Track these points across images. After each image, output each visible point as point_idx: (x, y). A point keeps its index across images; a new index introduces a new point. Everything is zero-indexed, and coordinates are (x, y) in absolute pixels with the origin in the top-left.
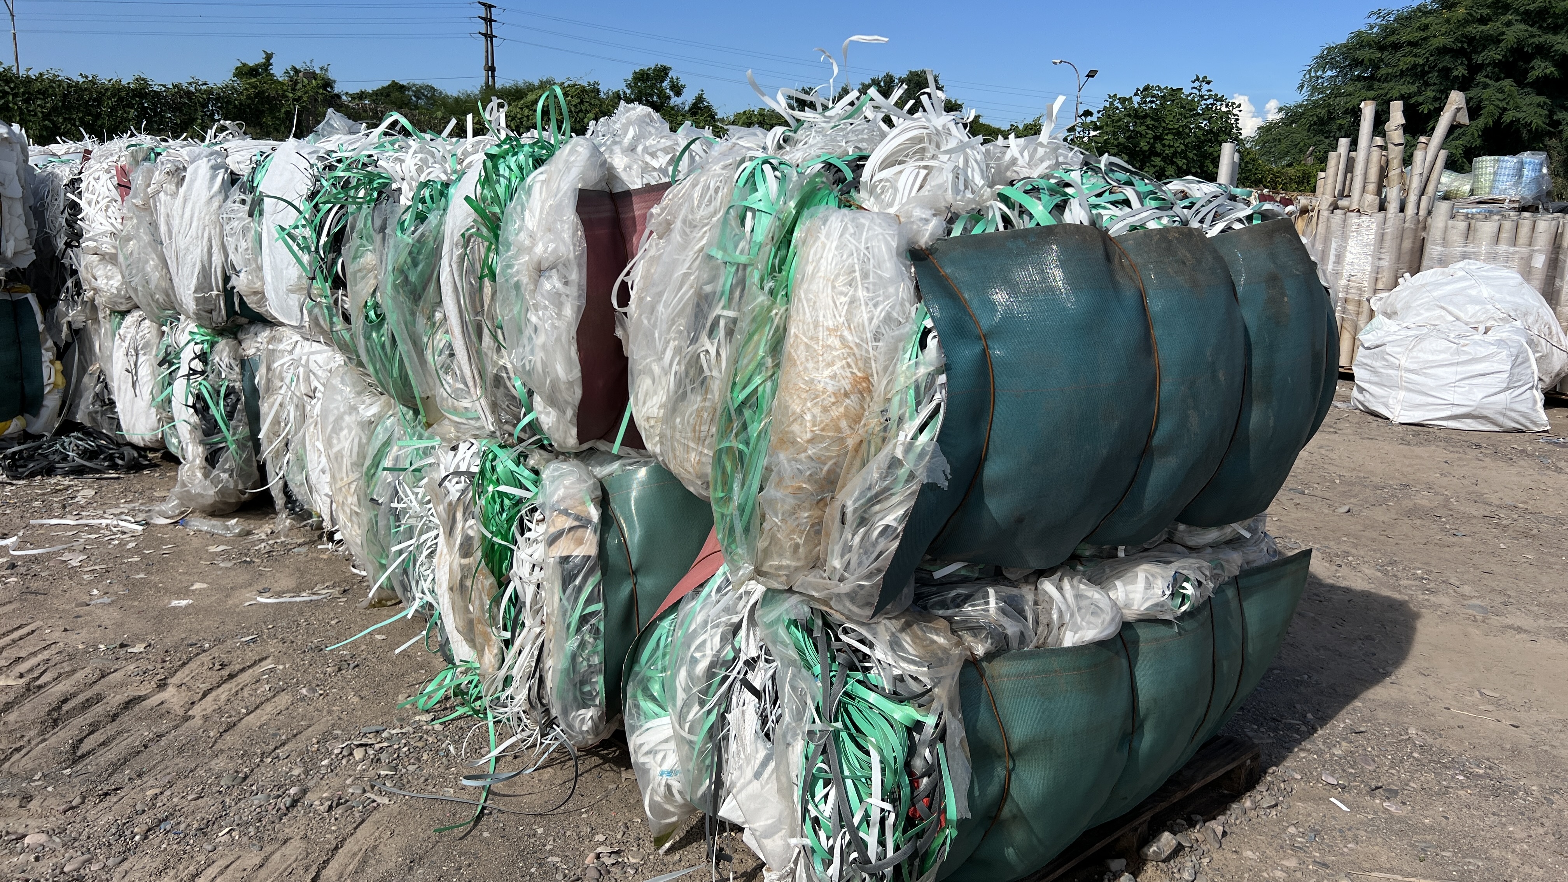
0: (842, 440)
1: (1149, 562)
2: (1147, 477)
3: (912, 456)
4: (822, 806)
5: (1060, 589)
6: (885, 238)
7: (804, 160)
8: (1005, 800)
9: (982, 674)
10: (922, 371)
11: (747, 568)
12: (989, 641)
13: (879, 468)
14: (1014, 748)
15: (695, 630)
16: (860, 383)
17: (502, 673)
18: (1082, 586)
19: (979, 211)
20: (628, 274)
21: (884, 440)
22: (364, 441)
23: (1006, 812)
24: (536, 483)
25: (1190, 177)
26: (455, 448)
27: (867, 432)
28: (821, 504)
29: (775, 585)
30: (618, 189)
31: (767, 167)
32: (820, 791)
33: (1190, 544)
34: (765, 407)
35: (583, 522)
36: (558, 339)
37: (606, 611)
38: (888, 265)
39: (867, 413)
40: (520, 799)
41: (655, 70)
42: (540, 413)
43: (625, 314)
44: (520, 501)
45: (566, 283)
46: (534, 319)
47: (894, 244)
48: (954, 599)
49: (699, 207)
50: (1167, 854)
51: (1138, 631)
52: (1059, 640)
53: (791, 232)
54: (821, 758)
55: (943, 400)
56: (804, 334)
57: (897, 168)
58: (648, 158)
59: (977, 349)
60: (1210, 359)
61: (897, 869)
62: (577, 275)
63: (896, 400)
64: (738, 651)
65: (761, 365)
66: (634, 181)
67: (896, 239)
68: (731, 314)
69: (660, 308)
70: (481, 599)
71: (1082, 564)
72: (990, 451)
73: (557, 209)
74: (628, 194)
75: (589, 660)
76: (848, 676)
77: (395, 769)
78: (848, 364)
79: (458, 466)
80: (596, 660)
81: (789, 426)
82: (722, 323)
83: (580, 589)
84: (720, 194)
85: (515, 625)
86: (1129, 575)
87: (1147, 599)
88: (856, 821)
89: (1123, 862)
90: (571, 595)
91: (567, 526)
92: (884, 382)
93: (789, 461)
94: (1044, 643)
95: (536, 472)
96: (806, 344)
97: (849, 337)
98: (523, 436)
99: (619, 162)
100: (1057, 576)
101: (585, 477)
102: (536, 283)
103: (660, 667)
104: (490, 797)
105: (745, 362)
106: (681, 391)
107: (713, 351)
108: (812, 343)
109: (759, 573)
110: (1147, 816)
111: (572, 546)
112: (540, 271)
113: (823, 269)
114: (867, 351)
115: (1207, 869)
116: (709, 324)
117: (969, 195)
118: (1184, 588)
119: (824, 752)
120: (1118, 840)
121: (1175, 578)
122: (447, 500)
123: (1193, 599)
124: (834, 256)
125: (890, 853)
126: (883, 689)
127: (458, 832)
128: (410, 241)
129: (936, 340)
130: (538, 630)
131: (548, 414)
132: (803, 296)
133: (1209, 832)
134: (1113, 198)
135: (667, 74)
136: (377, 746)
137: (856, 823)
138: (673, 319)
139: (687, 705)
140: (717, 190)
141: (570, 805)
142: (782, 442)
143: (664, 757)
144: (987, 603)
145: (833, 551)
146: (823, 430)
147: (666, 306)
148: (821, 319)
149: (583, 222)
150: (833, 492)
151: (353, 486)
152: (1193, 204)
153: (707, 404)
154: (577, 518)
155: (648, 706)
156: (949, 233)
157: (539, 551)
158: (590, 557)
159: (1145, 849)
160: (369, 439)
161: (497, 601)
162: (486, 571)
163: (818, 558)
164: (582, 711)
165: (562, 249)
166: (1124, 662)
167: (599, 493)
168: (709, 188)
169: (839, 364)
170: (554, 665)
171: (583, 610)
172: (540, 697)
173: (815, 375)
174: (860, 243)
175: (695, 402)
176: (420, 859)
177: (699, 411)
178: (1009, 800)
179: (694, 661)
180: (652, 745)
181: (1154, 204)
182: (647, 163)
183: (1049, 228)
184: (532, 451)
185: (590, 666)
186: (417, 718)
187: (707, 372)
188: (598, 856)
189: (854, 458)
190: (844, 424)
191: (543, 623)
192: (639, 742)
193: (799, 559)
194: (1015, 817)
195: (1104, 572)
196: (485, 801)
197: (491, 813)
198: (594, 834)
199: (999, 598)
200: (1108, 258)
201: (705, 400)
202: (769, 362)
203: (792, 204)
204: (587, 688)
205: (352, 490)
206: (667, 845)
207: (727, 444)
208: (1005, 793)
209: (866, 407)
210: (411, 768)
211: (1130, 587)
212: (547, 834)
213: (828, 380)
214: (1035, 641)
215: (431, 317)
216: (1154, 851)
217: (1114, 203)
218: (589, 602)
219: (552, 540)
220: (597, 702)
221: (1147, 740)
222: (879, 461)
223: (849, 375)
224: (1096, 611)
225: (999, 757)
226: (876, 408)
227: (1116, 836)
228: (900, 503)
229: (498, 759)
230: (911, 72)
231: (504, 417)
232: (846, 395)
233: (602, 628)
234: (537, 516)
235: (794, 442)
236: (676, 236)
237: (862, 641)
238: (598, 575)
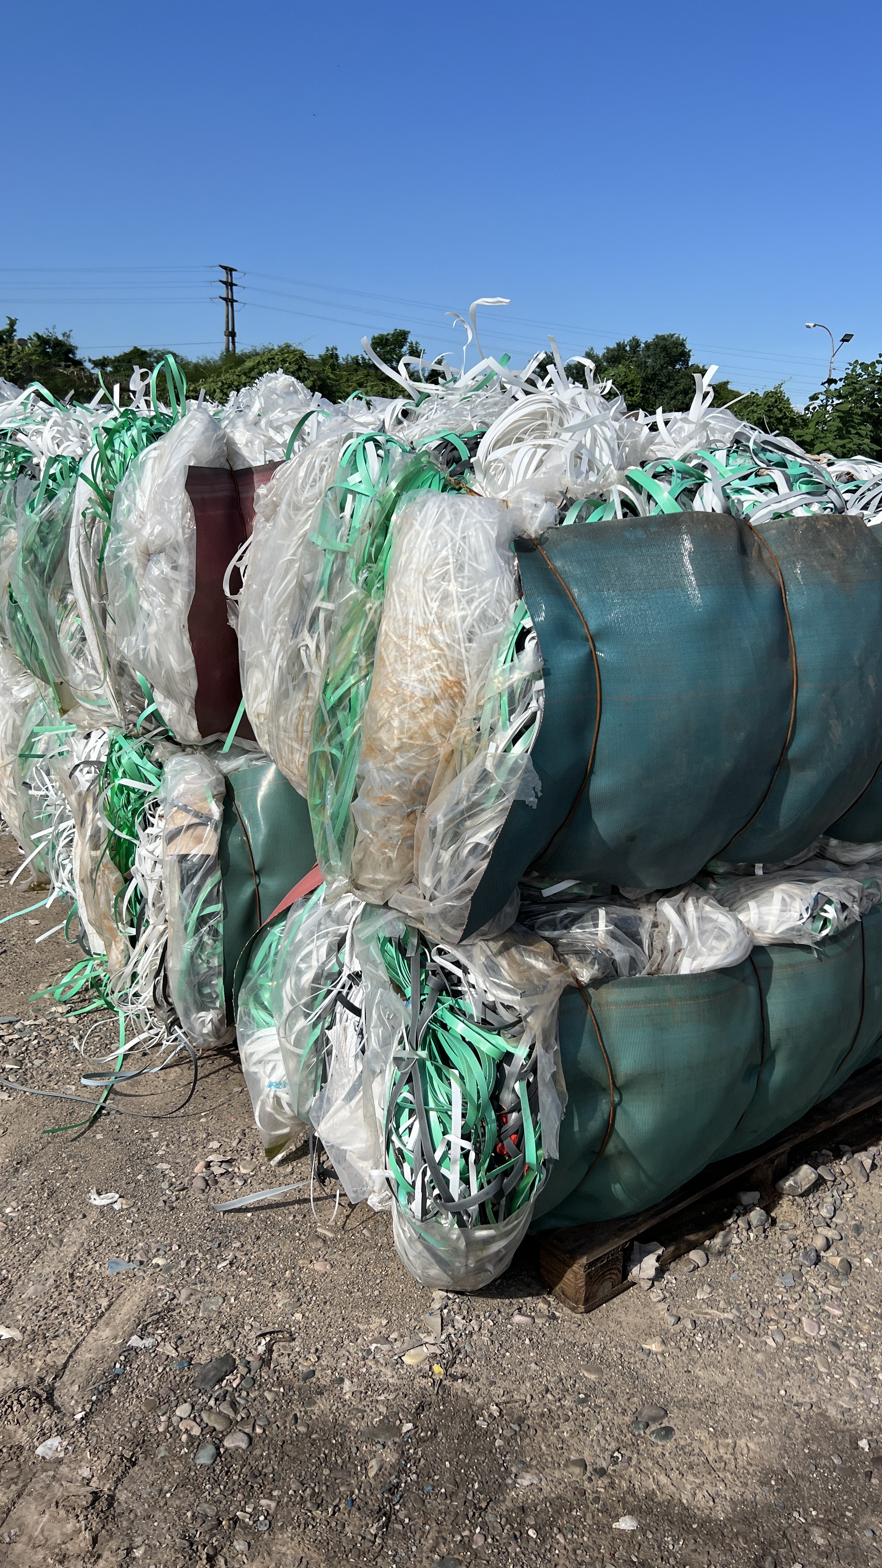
0: (433, 749)
1: (788, 881)
2: (782, 792)
3: (505, 770)
4: (405, 1138)
5: (680, 911)
6: (483, 526)
7: (422, 436)
8: (610, 1136)
9: (587, 1001)
10: (517, 676)
11: (343, 881)
12: (596, 967)
13: (468, 782)
14: (620, 1081)
15: (301, 941)
16: (451, 688)
17: (129, 970)
18: (707, 908)
19: (601, 495)
20: (240, 558)
21: (476, 749)
22: (18, 722)
23: (611, 1147)
24: (159, 776)
25: (859, 457)
26: (88, 736)
27: (458, 741)
28: (412, 817)
29: (373, 900)
30: (239, 466)
31: (370, 446)
32: (405, 1122)
33: (843, 860)
34: (359, 711)
35: (204, 820)
36: (168, 628)
37: (225, 911)
38: (485, 557)
39: (458, 720)
40: (141, 1099)
41: (393, 335)
42: (160, 704)
43: (237, 602)
44: (142, 795)
45: (175, 568)
46: (146, 606)
47: (494, 534)
48: (562, 919)
49: (303, 487)
50: (804, 1189)
51: (772, 956)
52: (675, 967)
53: (388, 518)
54: (407, 1087)
55: (539, 708)
56: (395, 632)
57: (513, 447)
58: (272, 433)
59: (582, 652)
60: (857, 664)
61: (482, 1206)
62: (186, 560)
63: (488, 707)
64: (341, 965)
65: (353, 664)
66: (255, 458)
67: (496, 528)
68: (330, 606)
69: (266, 597)
70: (107, 894)
71: (715, 882)
72: (597, 763)
73: (166, 487)
74: (249, 472)
75: (208, 962)
76: (439, 1001)
77: (21, 1063)
78: (438, 666)
79: (89, 755)
80: (215, 962)
81: (376, 732)
82: (322, 615)
83: (198, 889)
84: (325, 474)
85: (138, 921)
86: (765, 895)
87: (783, 922)
88: (437, 1156)
89: (756, 1195)
90: (188, 895)
91: (185, 823)
92: (477, 687)
93: (379, 769)
94: (658, 969)
95: (160, 766)
96: (395, 643)
97: (440, 638)
98: (148, 726)
99: (240, 437)
100: (679, 897)
101: (207, 772)
102: (145, 567)
103: (270, 975)
104: (112, 1096)
105: (338, 660)
106: (283, 688)
107: (312, 647)
108: (401, 642)
109: (356, 886)
110: (786, 1147)
111: (191, 845)
112: (148, 555)
113: (415, 560)
114: (460, 653)
115: (849, 1205)
116: (309, 617)
117: (593, 478)
118: (825, 911)
119: (410, 1080)
120: (752, 1171)
121: (816, 900)
122: (78, 790)
123: (835, 924)
124: (427, 545)
125: (474, 1190)
126: (472, 1016)
127: (71, 1133)
128: (37, 519)
129: (535, 641)
130: (162, 928)
131: (167, 705)
132: (394, 589)
133: (856, 1165)
134: (759, 481)
135: (405, 339)
136: (7, 1039)
137: (437, 1159)
138: (279, 609)
139: (291, 1018)
140: (322, 471)
141: (190, 1108)
142: (371, 749)
143: (274, 1068)
144: (596, 925)
145: (423, 869)
146: (411, 738)
147: (271, 595)
148: (411, 616)
149: (194, 501)
150: (425, 804)
151: (9, 769)
152: (859, 487)
153: (309, 703)
154: (197, 814)
155: (259, 1014)
156: (562, 521)
157: (159, 847)
158: (208, 856)
159: (781, 1183)
160: (24, 720)
161: (121, 895)
162: (111, 865)
163: (412, 874)
164: (203, 1014)
165: (170, 532)
166: (752, 990)
167: (222, 789)
168: (313, 467)
169: (429, 666)
170: (176, 965)
171: (202, 909)
172: (166, 996)
173: (404, 678)
174: (455, 532)
175: (298, 700)
176: (28, 1160)
177: (301, 710)
178: (614, 1137)
179: (299, 973)
180: (261, 1055)
181: (804, 488)
182: (271, 439)
183: (674, 517)
184: (156, 742)
185: (210, 968)
186: (53, 1009)
187: (307, 669)
188: (208, 1165)
189: (445, 769)
190: (433, 732)
191: (166, 921)
192: (249, 1051)
193: (394, 874)
194: (621, 1153)
195: (738, 891)
196: (105, 1101)
197: (108, 1114)
198: (209, 1141)
199: (610, 921)
200: (743, 549)
201: (307, 698)
202: (363, 660)
203: (394, 485)
204: (207, 991)
205: (8, 773)
206: (279, 1157)
207: (321, 749)
208: (609, 1128)
209: (458, 714)
210: (37, 1062)
211: (764, 909)
212: (161, 1138)
213: (416, 684)
214: (647, 967)
215: (62, 599)
216: (791, 1186)
217: (759, 488)
218: (207, 902)
219: (171, 837)
220: (218, 1005)
221: (779, 1072)
222: (470, 772)
223: (439, 678)
224: (721, 935)
225: (604, 1090)
226: (469, 716)
227: (751, 1166)
228: (491, 820)
229: (126, 1057)
230: (657, 336)
231: (130, 706)
232: (436, 700)
233: (221, 930)
234: (160, 811)
235: (382, 750)
236: (281, 520)
237: (457, 964)
238: (218, 875)
